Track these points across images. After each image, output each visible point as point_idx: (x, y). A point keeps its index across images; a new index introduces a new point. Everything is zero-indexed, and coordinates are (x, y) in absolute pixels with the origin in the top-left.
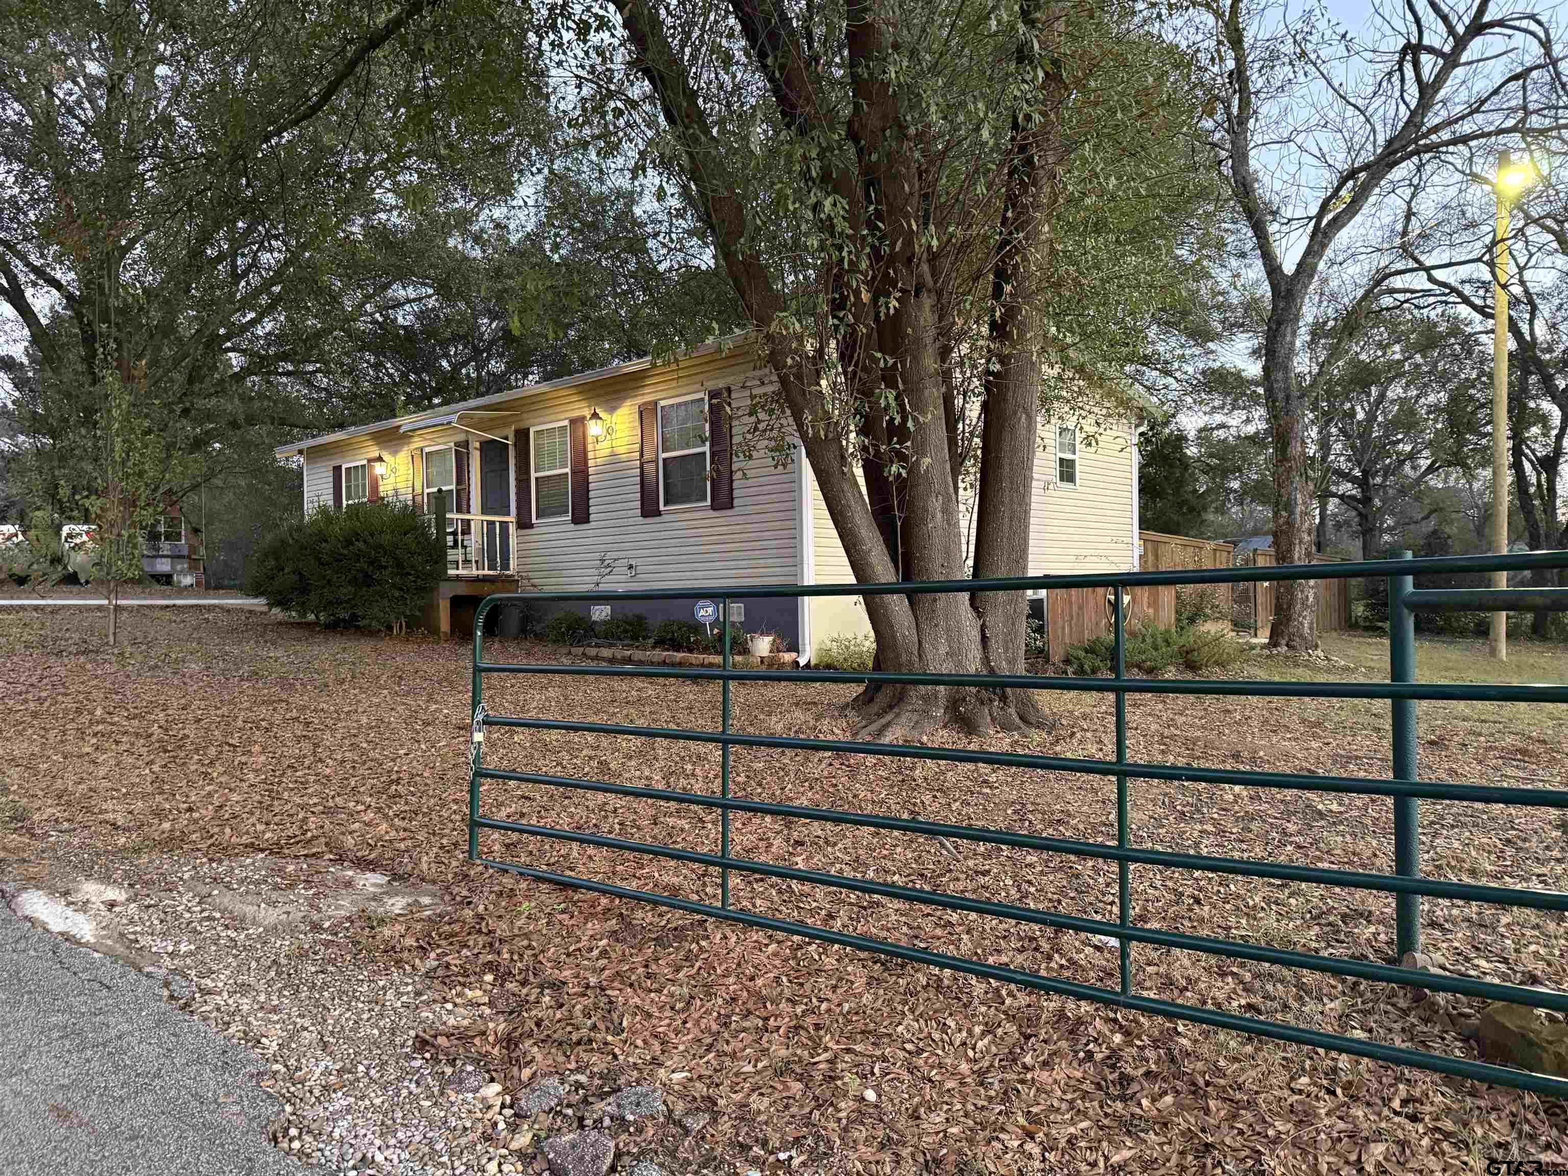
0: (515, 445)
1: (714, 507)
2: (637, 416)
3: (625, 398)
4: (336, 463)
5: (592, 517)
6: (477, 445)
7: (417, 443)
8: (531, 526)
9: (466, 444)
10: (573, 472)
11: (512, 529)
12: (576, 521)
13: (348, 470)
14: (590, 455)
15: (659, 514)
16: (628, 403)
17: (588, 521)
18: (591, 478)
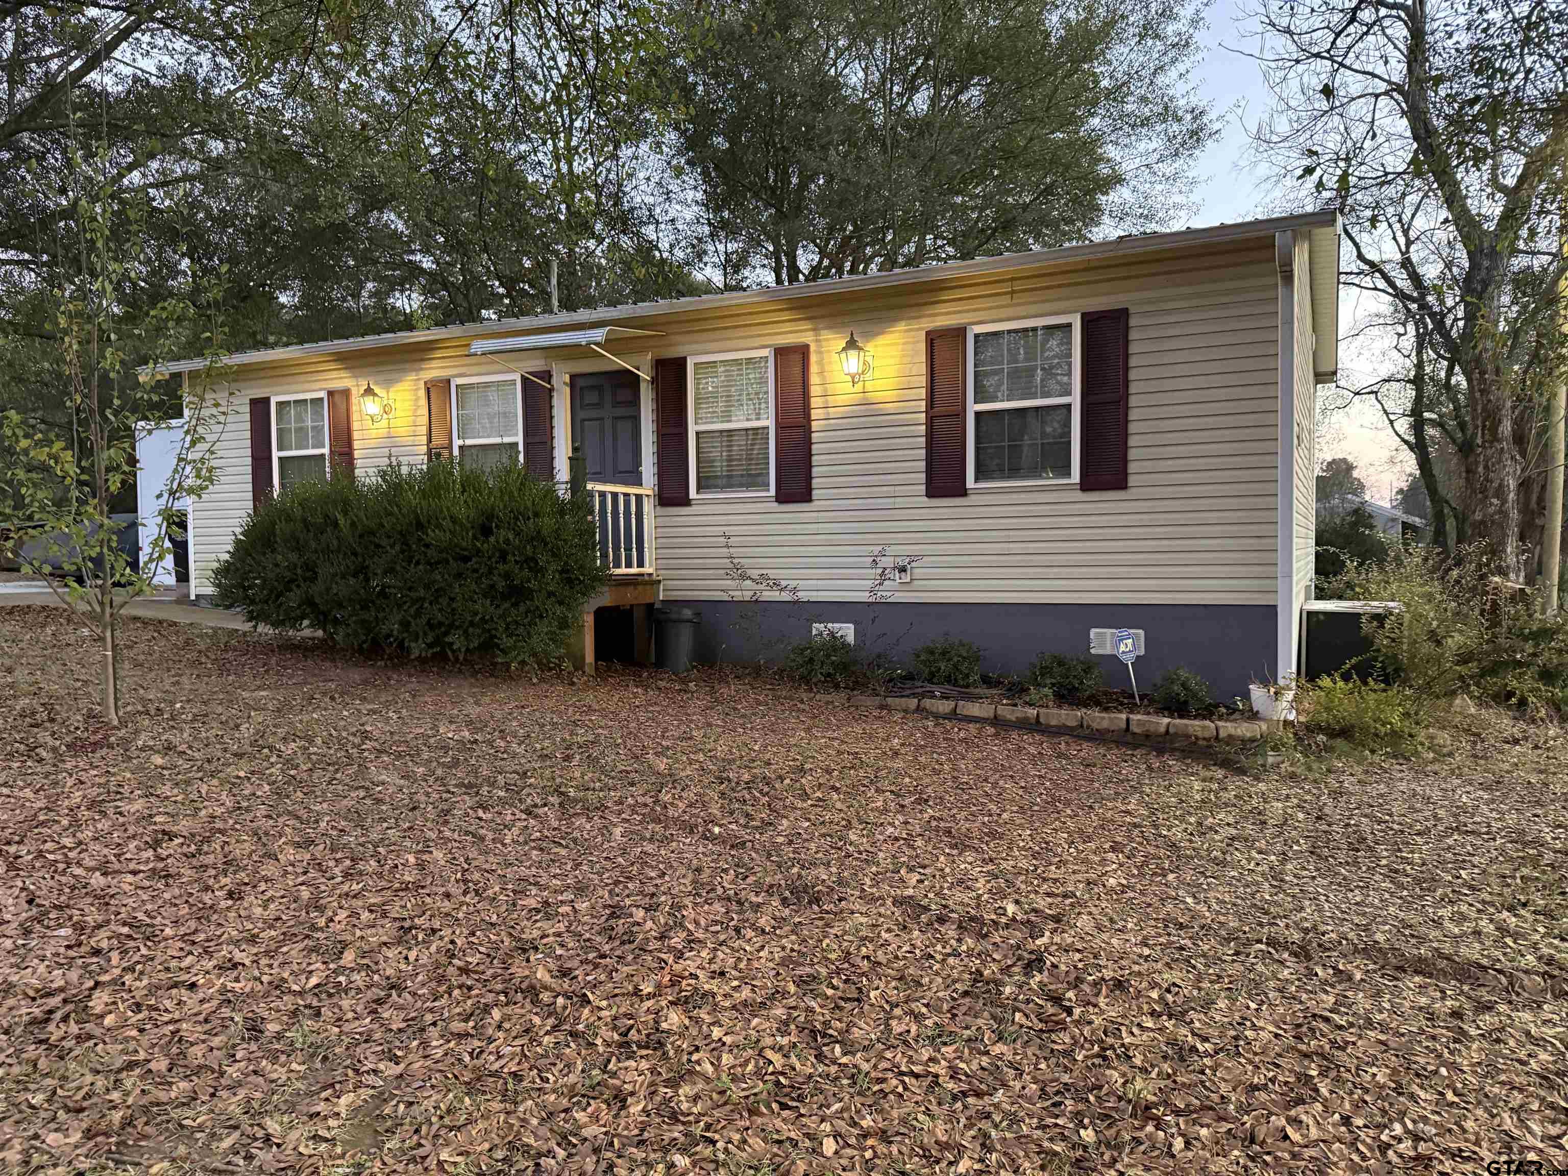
0: (654, 381)
1: (1086, 485)
2: (923, 346)
3: (895, 320)
4: (259, 393)
5: (816, 494)
6: (567, 378)
7: (434, 370)
8: (686, 502)
9: (547, 376)
10: (780, 427)
11: (648, 507)
12: (782, 497)
13: (280, 404)
14: (815, 402)
15: (962, 492)
16: (901, 326)
17: (810, 500)
18: (815, 436)
